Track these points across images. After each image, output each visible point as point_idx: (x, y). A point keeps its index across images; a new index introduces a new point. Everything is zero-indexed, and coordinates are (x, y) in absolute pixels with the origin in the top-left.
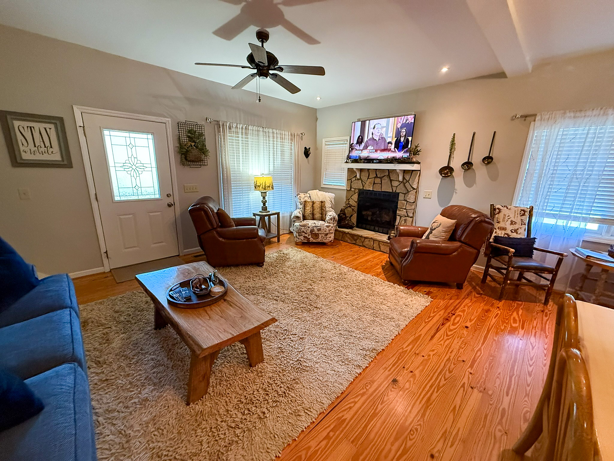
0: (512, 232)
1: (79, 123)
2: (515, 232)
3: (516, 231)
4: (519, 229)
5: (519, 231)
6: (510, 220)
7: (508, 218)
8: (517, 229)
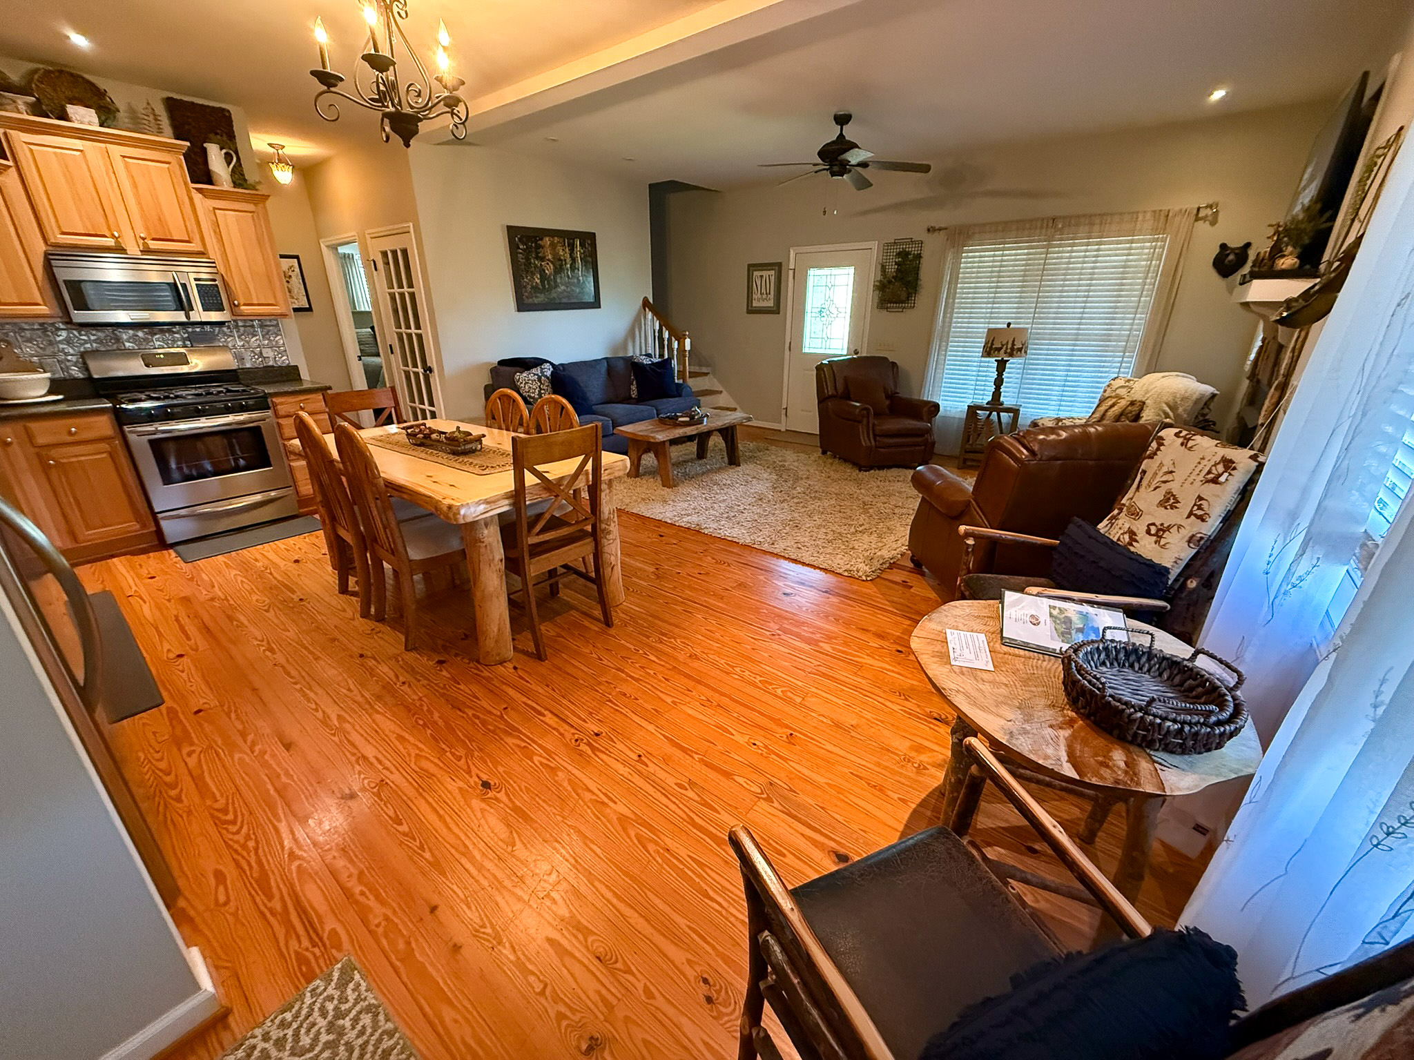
0: (1148, 532)
1: (792, 266)
2: (1156, 535)
3: (1159, 532)
4: (1174, 530)
5: (1168, 537)
6: (1165, 487)
7: (1164, 478)
8: (1169, 528)
